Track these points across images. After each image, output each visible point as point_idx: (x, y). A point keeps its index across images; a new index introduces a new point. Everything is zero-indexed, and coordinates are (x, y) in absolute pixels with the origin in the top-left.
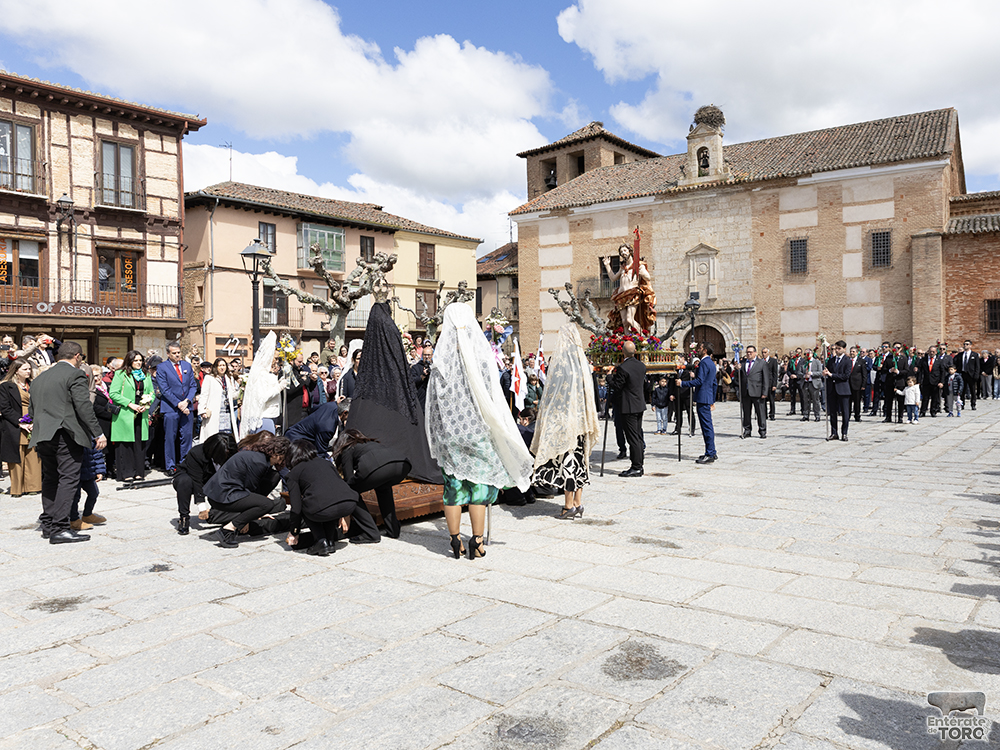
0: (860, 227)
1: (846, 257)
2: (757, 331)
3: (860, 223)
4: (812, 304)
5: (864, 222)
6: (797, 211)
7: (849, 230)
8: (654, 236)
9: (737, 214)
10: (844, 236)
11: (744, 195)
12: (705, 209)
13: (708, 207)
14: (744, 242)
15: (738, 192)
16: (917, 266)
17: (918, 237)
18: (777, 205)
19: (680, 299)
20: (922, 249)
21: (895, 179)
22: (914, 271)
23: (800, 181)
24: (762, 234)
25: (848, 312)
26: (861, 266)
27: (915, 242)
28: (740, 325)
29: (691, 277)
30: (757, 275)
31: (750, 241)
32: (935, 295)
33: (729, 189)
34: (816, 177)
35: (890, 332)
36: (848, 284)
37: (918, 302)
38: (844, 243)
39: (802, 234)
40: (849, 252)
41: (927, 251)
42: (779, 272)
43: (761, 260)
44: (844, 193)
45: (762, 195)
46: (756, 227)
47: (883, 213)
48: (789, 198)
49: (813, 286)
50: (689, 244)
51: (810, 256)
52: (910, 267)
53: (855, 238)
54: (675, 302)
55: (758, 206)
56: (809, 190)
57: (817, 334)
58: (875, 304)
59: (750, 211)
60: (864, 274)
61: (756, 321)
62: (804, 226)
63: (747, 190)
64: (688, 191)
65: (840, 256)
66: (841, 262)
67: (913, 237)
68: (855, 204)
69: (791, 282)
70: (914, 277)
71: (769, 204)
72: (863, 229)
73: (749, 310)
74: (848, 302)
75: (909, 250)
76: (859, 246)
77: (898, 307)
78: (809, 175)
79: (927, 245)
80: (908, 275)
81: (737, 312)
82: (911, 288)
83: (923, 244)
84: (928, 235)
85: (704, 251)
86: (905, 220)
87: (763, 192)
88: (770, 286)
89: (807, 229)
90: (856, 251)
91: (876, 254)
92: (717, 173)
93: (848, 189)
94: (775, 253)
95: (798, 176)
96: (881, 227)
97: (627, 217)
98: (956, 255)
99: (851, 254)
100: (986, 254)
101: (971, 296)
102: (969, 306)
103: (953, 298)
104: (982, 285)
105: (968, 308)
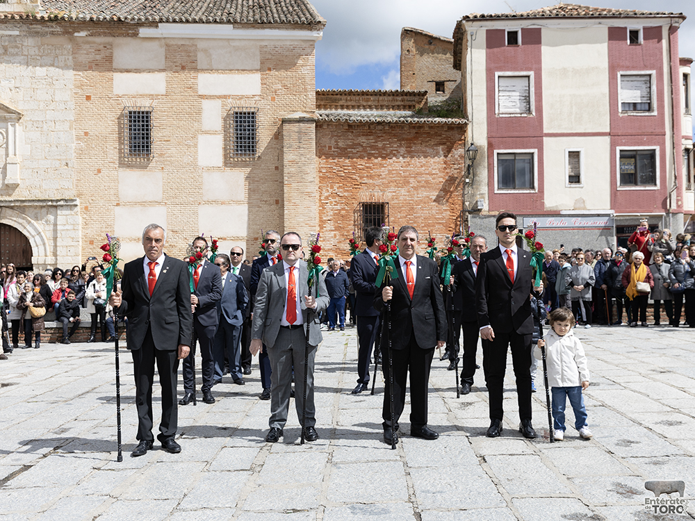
0: (219, 102)
1: (202, 139)
2: (80, 233)
3: (219, 97)
4: (159, 197)
5: (225, 97)
6: (137, 71)
7: (206, 104)
9: (52, 65)
10: (199, 112)
11: (61, 39)
13: (5, 49)
14: (62, 106)
15: (53, 32)
16: (289, 157)
17: (290, 121)
18: (110, 59)
20: (295, 136)
21: (261, 47)
22: (286, 162)
23: (142, 31)
24: (88, 98)
25: (204, 211)
26: (220, 152)
27: (286, 126)
28: (55, 225)
30: (80, 154)
31: (71, 105)
32: (309, 194)
33: (39, 27)
34: (163, 29)
35: (256, 239)
36: (205, 175)
37: (289, 201)
38: (199, 121)
39: (144, 105)
40: (207, 133)
41: (300, 139)
42: (113, 154)
43: (86, 134)
44: (200, 56)
45: (89, 42)
46: (81, 86)
47: (246, 89)
48: (125, 50)
49: (159, 174)
51: (155, 134)
52: (280, 157)
53: (214, 117)
55: (83, 58)
56: (155, 44)
58: (238, 202)
59: (70, 63)
60: (226, 164)
61: (80, 220)
62: (147, 92)
63: (67, 32)
65: (194, 137)
66: (196, 146)
67: (284, 121)
68: (213, 72)
69: (129, 166)
70: (286, 171)
71: (98, 57)
72: (223, 105)
73: (69, 204)
74: (205, 199)
75: (278, 136)
76: (219, 127)
77: (266, 208)
78: (154, 24)
79: (300, 132)
80: (277, 168)
81: (52, 206)
82: (281, 183)
83: (296, 129)
84: (301, 120)
86: (273, 99)
87: (90, 38)
88: (99, 171)
89: (152, 97)
90: (215, 133)
91: (239, 138)
92: (20, 2)
93: (205, 51)
94: (108, 128)
95: (140, 24)
96: (247, 106)
98: (330, 148)
99: (208, 136)
100: (361, 149)
101: (346, 198)
102: (343, 209)
103: (327, 198)
104: (357, 186)
105: (343, 212)
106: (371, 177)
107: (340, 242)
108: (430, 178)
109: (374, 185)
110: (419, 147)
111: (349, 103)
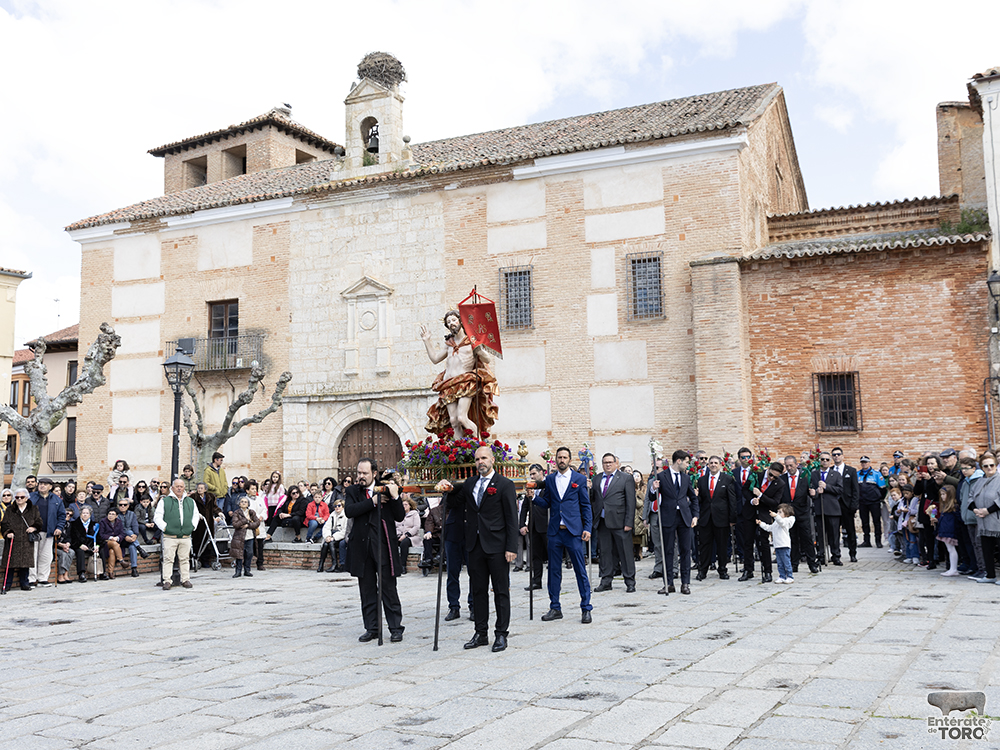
0: (611, 250)
1: (591, 300)
3: (612, 243)
4: (541, 381)
5: (619, 241)
6: (514, 223)
7: (595, 254)
8: (293, 264)
9: (423, 229)
10: (588, 266)
11: (432, 197)
12: (372, 219)
13: (376, 215)
14: (433, 276)
15: (422, 190)
16: (701, 314)
17: (700, 264)
18: (483, 212)
19: (332, 373)
20: (709, 285)
21: (665, 170)
22: (697, 322)
23: (517, 172)
24: (461, 262)
25: (597, 395)
26: (614, 315)
27: (697, 272)
29: (350, 335)
31: (443, 273)
32: (730, 365)
33: (407, 186)
34: (541, 166)
35: (666, 431)
36: (597, 347)
37: (703, 377)
38: (588, 277)
39: (522, 262)
40: (597, 292)
41: (715, 288)
44: (587, 192)
45: (460, 196)
46: (452, 249)
47: (647, 228)
48: (501, 199)
49: (540, 351)
50: (346, 280)
51: (537, 299)
52: (692, 317)
53: (607, 270)
54: (324, 378)
55: (454, 215)
56: (533, 187)
57: (550, 433)
58: (640, 382)
59: (441, 223)
60: (621, 330)
62: (526, 248)
63: (436, 188)
64: (343, 188)
65: (582, 299)
66: (584, 310)
67: (692, 265)
68: (603, 211)
70: (698, 334)
71: (471, 211)
72: (617, 253)
74: (598, 379)
75: (688, 287)
76: (612, 283)
77: (677, 387)
78: (529, 161)
79: (715, 279)
80: (688, 331)
81: (420, 397)
82: (691, 350)
83: (709, 276)
84: (717, 262)
85: (369, 289)
86: (682, 237)
87: (462, 191)
89: (531, 252)
90: (608, 291)
91: (638, 294)
92: (390, 161)
93: (593, 185)
95: (513, 164)
96: (645, 249)
97: (250, 233)
98: (765, 297)
99: (599, 296)
100: (812, 294)
101: (792, 367)
102: (788, 385)
103: (762, 370)
104: (808, 349)
105: (788, 389)
106: (829, 335)
107: (785, 433)
108: (928, 331)
109: (835, 347)
110: (906, 284)
111: (832, 227)
